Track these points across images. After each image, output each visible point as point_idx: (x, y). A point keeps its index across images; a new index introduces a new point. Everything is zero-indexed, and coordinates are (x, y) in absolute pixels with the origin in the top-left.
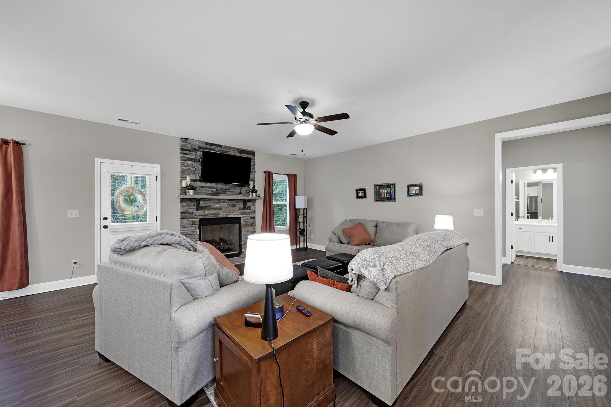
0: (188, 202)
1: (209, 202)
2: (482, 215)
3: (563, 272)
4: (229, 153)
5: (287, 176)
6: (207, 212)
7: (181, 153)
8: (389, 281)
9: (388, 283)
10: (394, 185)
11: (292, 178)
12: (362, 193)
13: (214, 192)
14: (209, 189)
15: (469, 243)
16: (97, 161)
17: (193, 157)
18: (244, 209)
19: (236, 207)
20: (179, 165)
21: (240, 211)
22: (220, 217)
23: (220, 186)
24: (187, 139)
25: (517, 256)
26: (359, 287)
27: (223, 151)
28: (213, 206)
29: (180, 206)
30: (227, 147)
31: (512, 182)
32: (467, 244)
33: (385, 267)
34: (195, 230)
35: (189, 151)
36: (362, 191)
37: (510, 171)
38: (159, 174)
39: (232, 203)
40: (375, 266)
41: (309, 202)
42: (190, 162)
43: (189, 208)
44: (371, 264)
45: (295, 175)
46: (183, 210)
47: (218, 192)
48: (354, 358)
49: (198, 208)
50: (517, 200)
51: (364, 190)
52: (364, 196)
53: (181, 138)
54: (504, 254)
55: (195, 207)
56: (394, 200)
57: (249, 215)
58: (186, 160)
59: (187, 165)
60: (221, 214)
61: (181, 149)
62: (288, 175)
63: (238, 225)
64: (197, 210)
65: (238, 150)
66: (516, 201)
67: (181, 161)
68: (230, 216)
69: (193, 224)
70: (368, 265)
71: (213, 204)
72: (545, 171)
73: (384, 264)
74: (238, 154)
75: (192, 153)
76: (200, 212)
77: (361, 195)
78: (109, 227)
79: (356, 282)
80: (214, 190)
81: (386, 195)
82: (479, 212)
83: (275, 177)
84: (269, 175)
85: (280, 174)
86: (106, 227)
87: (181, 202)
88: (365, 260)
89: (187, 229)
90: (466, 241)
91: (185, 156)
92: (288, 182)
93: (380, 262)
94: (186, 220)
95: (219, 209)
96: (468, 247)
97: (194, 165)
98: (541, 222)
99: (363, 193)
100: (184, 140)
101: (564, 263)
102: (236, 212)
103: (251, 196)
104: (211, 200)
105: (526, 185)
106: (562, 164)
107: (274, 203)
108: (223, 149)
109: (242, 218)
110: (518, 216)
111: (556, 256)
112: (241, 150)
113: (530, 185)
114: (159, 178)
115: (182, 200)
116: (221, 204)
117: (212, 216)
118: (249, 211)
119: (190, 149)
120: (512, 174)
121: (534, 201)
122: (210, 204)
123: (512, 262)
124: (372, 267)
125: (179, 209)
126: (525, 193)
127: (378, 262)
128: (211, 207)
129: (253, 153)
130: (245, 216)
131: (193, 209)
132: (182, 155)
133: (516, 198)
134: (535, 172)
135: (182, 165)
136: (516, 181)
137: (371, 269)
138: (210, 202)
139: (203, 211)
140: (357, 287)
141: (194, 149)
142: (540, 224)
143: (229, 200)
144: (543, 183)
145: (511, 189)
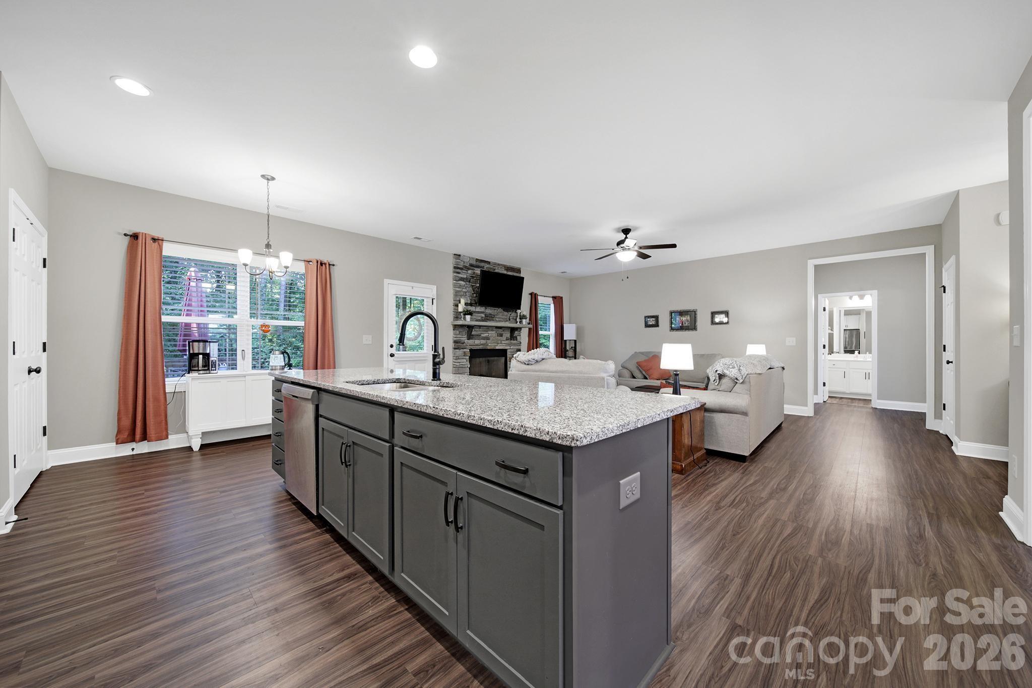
0: (461, 330)
1: (478, 330)
2: (794, 344)
3: (877, 408)
4: (496, 271)
5: (551, 299)
6: (477, 342)
7: (454, 272)
8: (744, 376)
9: (744, 378)
10: (695, 312)
11: (558, 301)
12: (653, 320)
13: (483, 318)
14: (479, 315)
15: (785, 367)
16: (386, 281)
17: (465, 276)
18: (511, 340)
19: (503, 337)
20: (452, 286)
21: (507, 341)
22: (489, 348)
23: (489, 311)
24: (460, 255)
25: (829, 397)
26: (720, 384)
27: (491, 268)
28: (482, 335)
29: (452, 333)
30: (495, 264)
31: (824, 310)
32: (783, 368)
33: (741, 368)
34: (466, 362)
35: (461, 269)
36: (653, 319)
37: (823, 297)
38: (435, 297)
39: (500, 331)
40: (734, 368)
41: (579, 331)
42: (462, 283)
43: (461, 336)
44: (731, 367)
45: (562, 298)
46: (456, 339)
47: (488, 318)
48: (717, 433)
49: (470, 337)
50: (830, 332)
51: (656, 318)
52: (656, 325)
53: (455, 255)
54: (816, 392)
55: (466, 336)
56: (695, 329)
57: (515, 347)
58: (459, 280)
59: (460, 286)
60: (489, 345)
61: (455, 268)
62: (553, 297)
63: (504, 358)
64: (469, 339)
65: (505, 267)
66: (829, 334)
67: (455, 282)
68: (497, 348)
69: (464, 356)
70: (728, 367)
71: (483, 332)
72: (862, 297)
73: (740, 366)
74: (505, 272)
75: (464, 271)
76: (471, 342)
77: (651, 323)
78: (395, 355)
79: (718, 380)
80: (483, 315)
81: (685, 324)
82: (791, 341)
83: (541, 300)
84: (534, 297)
85: (545, 296)
86: (392, 355)
87: (454, 330)
88: (726, 364)
89: (459, 361)
90: (782, 365)
91: (458, 275)
92: (552, 306)
93: (737, 365)
94: (458, 350)
95: (487, 338)
96: (784, 371)
97: (466, 286)
98: (857, 357)
99: (655, 321)
100: (457, 256)
101: (879, 398)
102: (503, 342)
103: (518, 323)
104: (481, 327)
105: (843, 313)
106: (877, 291)
107: (541, 332)
108: (492, 267)
109: (508, 351)
110: (831, 352)
111: (870, 395)
112: (508, 267)
113: (848, 313)
114: (435, 301)
115: (456, 327)
116: (490, 332)
117: (481, 347)
118: (515, 341)
119: (462, 267)
120: (825, 300)
121: (854, 336)
122: (479, 333)
123: (824, 402)
124: (732, 368)
125: (452, 338)
126: (841, 324)
127: (735, 365)
128: (480, 336)
129: (519, 271)
130: (512, 347)
131: (464, 338)
132: (455, 274)
133: (829, 329)
134: (851, 298)
135: (455, 286)
136: (829, 308)
137: (731, 370)
138: (480, 330)
139: (473, 341)
140: (718, 385)
141: (466, 267)
142: (856, 359)
143: (497, 327)
144: (866, 310)
145: (824, 318)
